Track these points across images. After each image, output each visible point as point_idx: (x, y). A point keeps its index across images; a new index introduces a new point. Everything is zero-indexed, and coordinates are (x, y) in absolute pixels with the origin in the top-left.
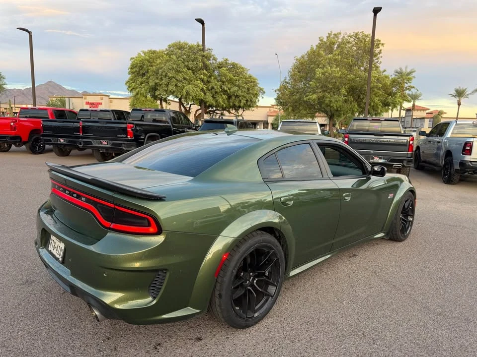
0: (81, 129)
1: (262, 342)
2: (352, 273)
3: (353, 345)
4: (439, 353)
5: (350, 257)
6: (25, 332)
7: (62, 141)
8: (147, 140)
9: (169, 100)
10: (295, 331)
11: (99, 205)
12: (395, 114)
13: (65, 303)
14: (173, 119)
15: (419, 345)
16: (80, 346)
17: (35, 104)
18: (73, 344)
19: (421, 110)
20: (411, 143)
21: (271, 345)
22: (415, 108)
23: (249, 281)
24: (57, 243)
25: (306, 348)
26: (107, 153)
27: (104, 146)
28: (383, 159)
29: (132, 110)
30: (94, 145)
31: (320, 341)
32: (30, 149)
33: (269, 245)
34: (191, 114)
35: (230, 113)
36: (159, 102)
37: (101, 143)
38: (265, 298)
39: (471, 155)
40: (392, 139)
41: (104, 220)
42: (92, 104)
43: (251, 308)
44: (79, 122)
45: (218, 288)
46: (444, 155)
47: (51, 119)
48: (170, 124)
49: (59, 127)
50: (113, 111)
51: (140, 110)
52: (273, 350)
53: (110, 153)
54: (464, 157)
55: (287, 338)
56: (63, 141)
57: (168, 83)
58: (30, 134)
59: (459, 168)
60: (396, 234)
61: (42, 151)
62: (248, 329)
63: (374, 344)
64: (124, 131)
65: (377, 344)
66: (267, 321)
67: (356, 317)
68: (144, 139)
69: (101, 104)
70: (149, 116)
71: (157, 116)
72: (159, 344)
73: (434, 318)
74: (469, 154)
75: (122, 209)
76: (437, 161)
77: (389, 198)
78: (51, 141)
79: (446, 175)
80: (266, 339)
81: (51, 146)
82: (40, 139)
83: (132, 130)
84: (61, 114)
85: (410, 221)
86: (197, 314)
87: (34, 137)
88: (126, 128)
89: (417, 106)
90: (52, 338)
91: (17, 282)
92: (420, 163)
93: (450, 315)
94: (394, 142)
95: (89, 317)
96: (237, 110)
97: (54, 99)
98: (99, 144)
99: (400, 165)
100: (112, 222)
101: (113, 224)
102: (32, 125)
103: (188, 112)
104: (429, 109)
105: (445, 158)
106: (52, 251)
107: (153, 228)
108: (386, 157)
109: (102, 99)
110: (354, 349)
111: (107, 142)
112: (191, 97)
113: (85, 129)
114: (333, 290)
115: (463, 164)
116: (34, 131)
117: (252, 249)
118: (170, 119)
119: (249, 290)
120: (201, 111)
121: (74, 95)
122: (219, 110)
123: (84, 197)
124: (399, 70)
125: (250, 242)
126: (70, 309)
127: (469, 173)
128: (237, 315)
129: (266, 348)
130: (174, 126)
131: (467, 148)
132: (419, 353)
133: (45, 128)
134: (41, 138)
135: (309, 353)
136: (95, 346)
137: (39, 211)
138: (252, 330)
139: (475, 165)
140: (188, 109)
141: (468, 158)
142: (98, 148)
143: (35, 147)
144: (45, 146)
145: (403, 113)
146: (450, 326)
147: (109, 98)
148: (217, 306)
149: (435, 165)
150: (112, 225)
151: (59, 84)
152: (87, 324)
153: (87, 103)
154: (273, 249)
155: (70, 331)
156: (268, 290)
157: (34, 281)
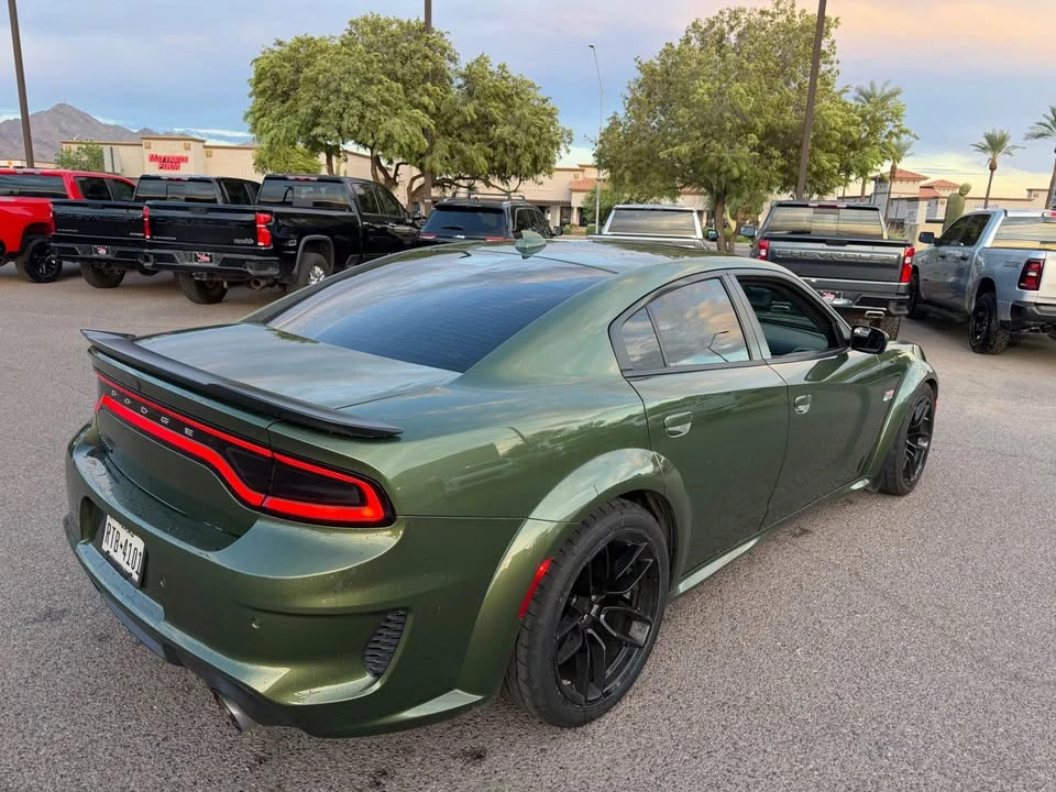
0: (147, 224)
1: (624, 758)
2: (805, 576)
3: (835, 760)
4: (1030, 776)
5: (795, 536)
6: (55, 751)
7: (102, 251)
8: (304, 249)
9: (346, 151)
10: (696, 729)
11: (229, 449)
12: (854, 188)
13: (147, 668)
14: (362, 201)
15: (983, 757)
16: (195, 784)
17: (31, 162)
18: (176, 779)
19: (908, 180)
20: (908, 261)
21: (647, 767)
22: (897, 175)
23: (589, 614)
24: (125, 535)
25: (729, 771)
26: (211, 282)
27: (203, 265)
28: (844, 298)
29: (266, 178)
30: (181, 264)
31: (759, 753)
32: (28, 270)
33: (637, 531)
34: (399, 187)
35: (488, 184)
36: (323, 157)
37: (197, 259)
38: (625, 651)
39: (1038, 289)
40: (864, 252)
41: (247, 488)
42: (164, 162)
43: (596, 678)
44: (141, 208)
45: (524, 640)
46: (976, 290)
47: (72, 199)
48: (355, 213)
49: (92, 220)
50: (219, 180)
51: (285, 179)
52: (652, 778)
53: (217, 282)
54: (1022, 295)
55: (680, 747)
56: (104, 251)
57: (344, 109)
58: (24, 236)
59: (1010, 319)
60: (895, 480)
61: (55, 275)
62: (588, 725)
63: (880, 755)
64: (250, 229)
65: (887, 757)
66: (629, 704)
67: (830, 689)
68: (296, 248)
69: (185, 160)
70: (304, 194)
71: (324, 194)
72: (384, 773)
73: (1003, 686)
74: (1034, 286)
75: (291, 461)
76: (957, 301)
77: (885, 400)
78: (76, 253)
79: (979, 333)
80: (632, 751)
81: (77, 264)
82: (49, 247)
83: (268, 227)
84: (96, 188)
85: (921, 449)
86: (476, 704)
87: (35, 242)
88: (254, 223)
89: (901, 171)
90: (124, 764)
91: (24, 615)
92: (918, 305)
93: (1038, 679)
94: (871, 258)
95: (207, 704)
96: (504, 179)
97: (74, 148)
98: (191, 261)
99: (881, 311)
100: (268, 493)
101: (269, 498)
102: (29, 214)
103: (393, 182)
104: (925, 179)
105: (978, 296)
106: (112, 553)
107: (372, 507)
108: (849, 294)
109: (188, 148)
110: (837, 770)
111: (210, 256)
112: (396, 146)
113: (157, 226)
114: (769, 620)
115: (1019, 309)
116: (34, 229)
117: (602, 545)
118: (355, 200)
119: (590, 636)
120: (422, 179)
121: (121, 138)
122: (464, 179)
123: (191, 427)
124: (867, 88)
125: (598, 528)
126: (159, 685)
127: (1032, 331)
128: (567, 699)
129: (637, 774)
130: (364, 218)
131: (1031, 274)
132: (984, 778)
133: (61, 221)
134: (52, 244)
135: (737, 785)
136: (229, 782)
137: (71, 449)
138: (598, 728)
139: (1047, 312)
140: (391, 174)
141: (1031, 296)
142: (189, 271)
143: (37, 266)
144: (61, 263)
145: (870, 188)
146: (1043, 705)
147: (205, 147)
148: (521, 683)
149: (952, 309)
150: (268, 501)
151: (81, 110)
152: (206, 725)
153: (153, 158)
154: (646, 540)
155: (165, 744)
156: (630, 634)
157: (65, 610)
